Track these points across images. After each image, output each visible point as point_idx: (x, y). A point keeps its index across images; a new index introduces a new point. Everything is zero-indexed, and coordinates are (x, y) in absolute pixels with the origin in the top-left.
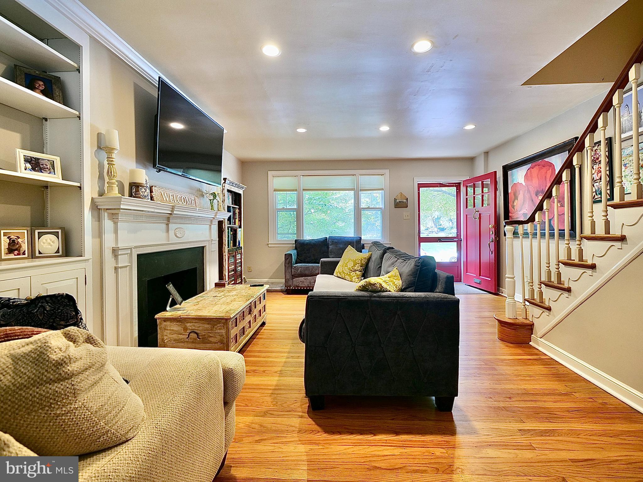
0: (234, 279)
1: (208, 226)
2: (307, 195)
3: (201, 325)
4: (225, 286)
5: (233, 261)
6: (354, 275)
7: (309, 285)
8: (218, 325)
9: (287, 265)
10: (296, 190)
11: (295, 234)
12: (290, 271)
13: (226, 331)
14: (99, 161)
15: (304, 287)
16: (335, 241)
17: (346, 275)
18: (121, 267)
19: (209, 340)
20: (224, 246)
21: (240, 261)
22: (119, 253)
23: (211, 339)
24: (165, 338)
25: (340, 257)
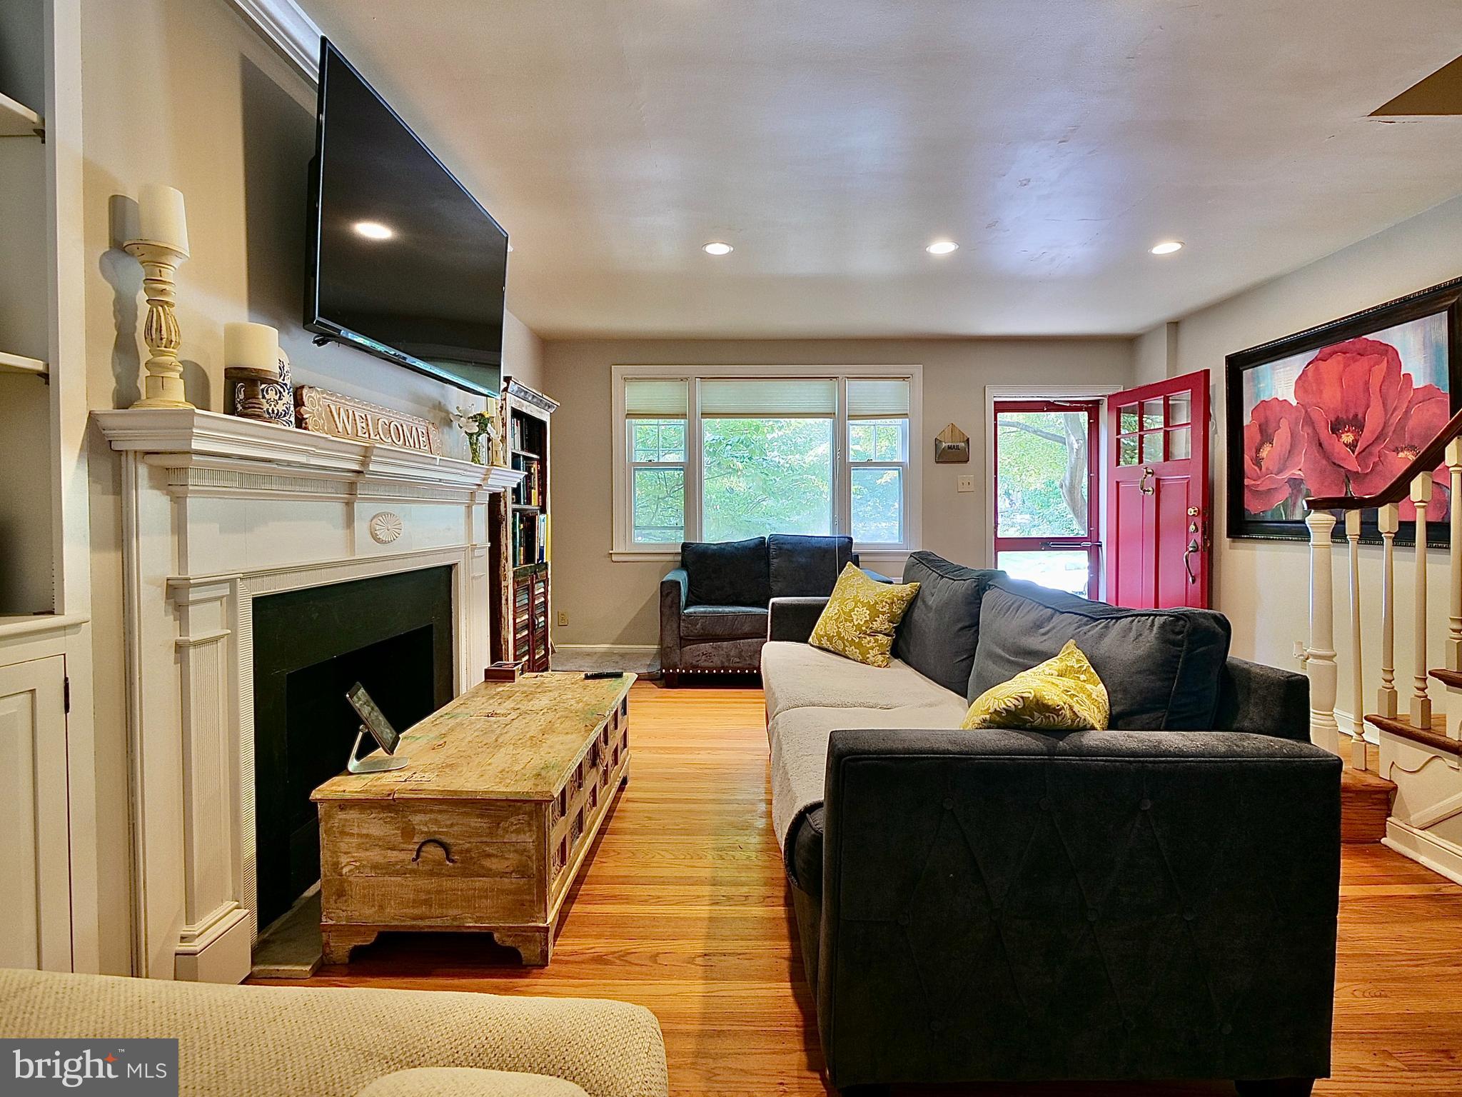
0: (528, 650)
1: (463, 508)
3: (456, 819)
4: (514, 679)
5: (526, 601)
6: (871, 644)
7: (726, 664)
8: (512, 820)
9: (667, 611)
10: (683, 416)
11: (681, 528)
12: (675, 626)
13: (538, 837)
14: (117, 291)
15: (710, 669)
16: (785, 547)
17: (847, 644)
18: (198, 644)
19: (483, 867)
20: (504, 561)
21: (543, 599)
22: (192, 597)
23: (487, 863)
24: (344, 860)
25: (828, 593)
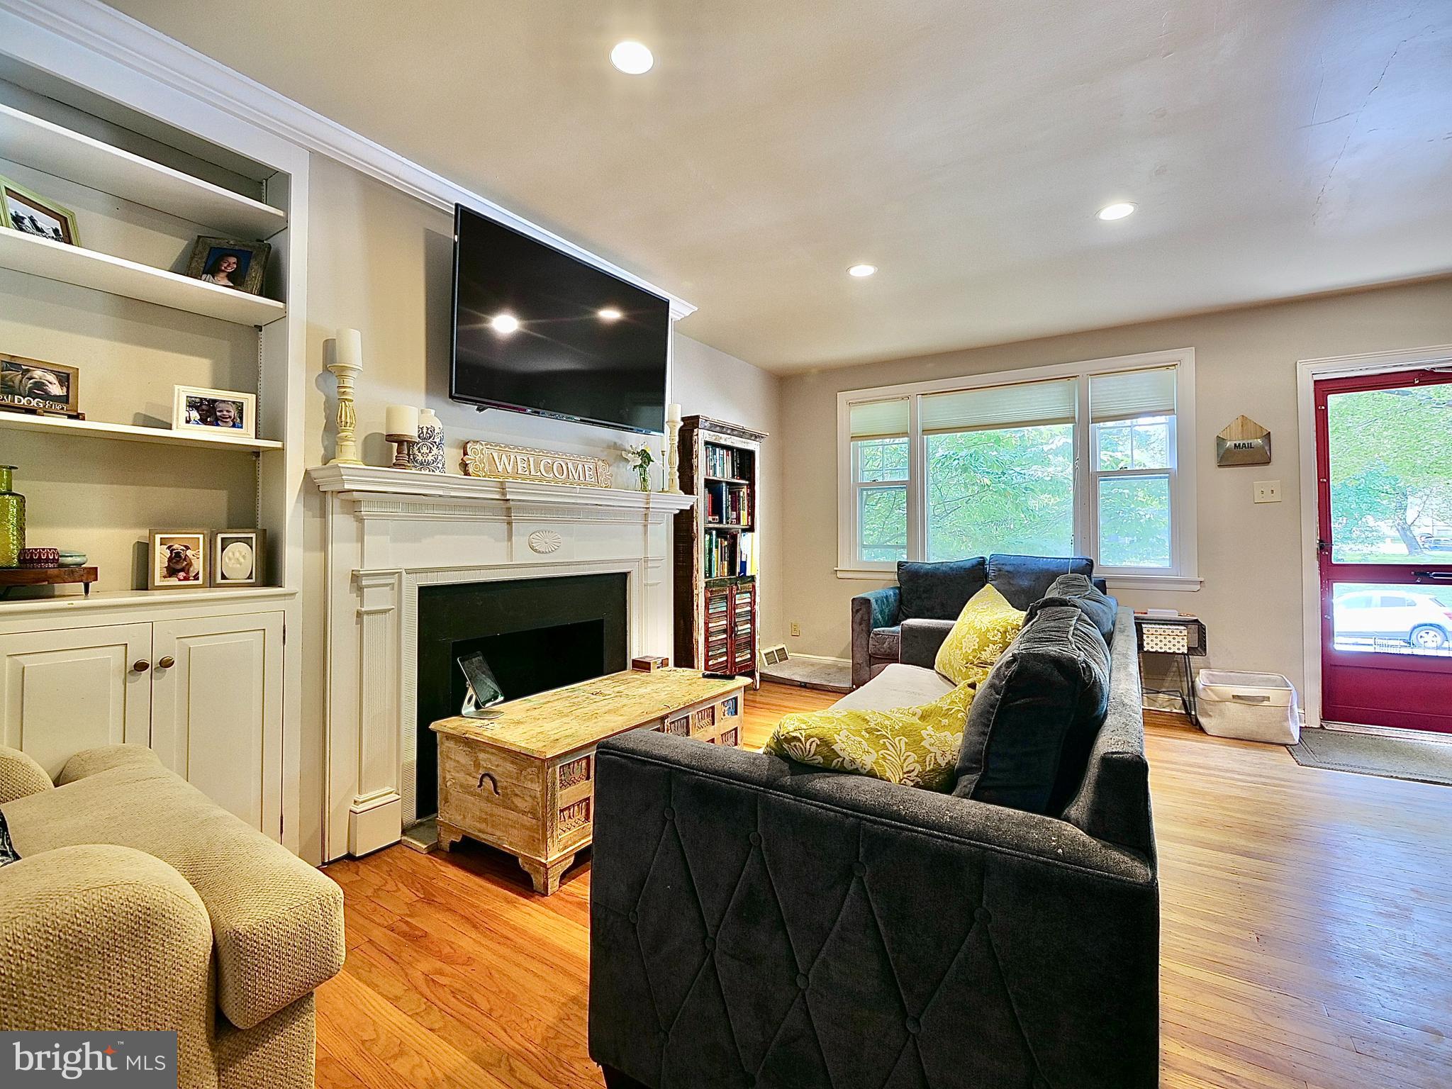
0: (726, 652)
1: (641, 528)
2: (938, 445)
3: (501, 762)
4: (650, 670)
5: (725, 609)
6: (979, 676)
8: (529, 770)
9: (858, 626)
10: (905, 434)
11: (902, 547)
12: (864, 643)
13: (543, 789)
14: (326, 396)
16: (1007, 568)
17: (956, 674)
18: (369, 613)
20: (695, 573)
21: (749, 608)
22: (364, 583)
23: (518, 801)
24: (448, 777)
25: (954, 617)
